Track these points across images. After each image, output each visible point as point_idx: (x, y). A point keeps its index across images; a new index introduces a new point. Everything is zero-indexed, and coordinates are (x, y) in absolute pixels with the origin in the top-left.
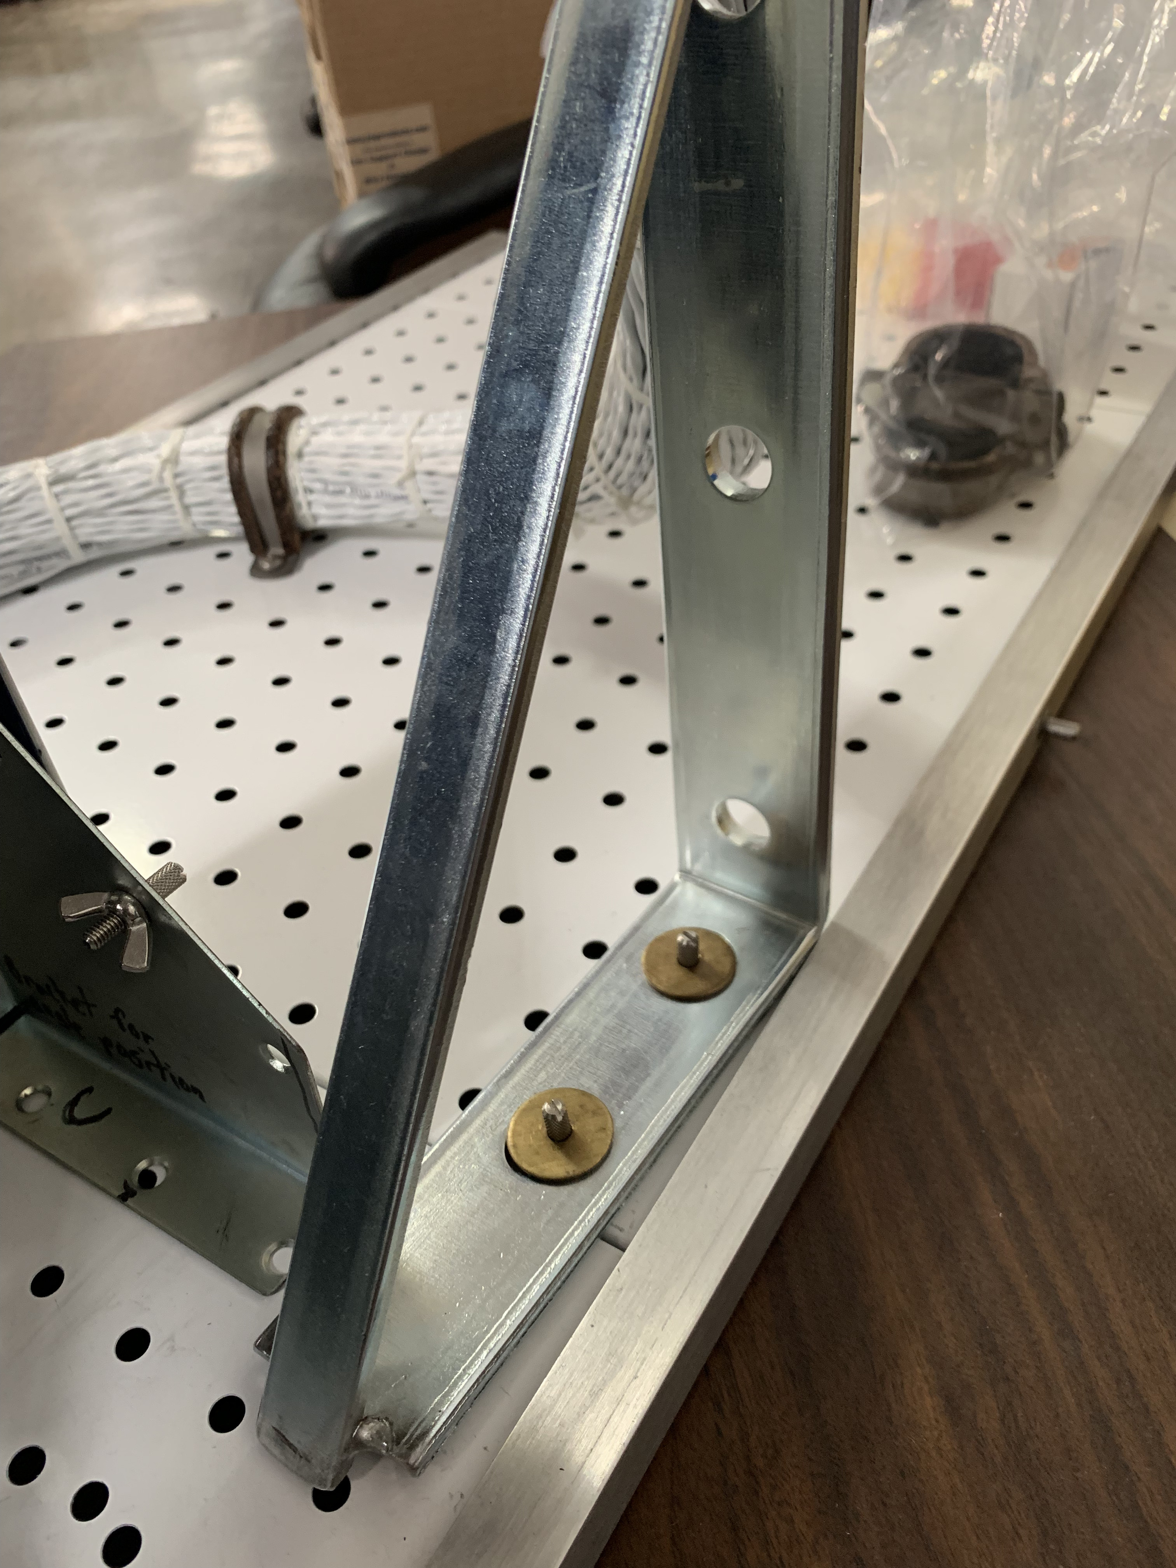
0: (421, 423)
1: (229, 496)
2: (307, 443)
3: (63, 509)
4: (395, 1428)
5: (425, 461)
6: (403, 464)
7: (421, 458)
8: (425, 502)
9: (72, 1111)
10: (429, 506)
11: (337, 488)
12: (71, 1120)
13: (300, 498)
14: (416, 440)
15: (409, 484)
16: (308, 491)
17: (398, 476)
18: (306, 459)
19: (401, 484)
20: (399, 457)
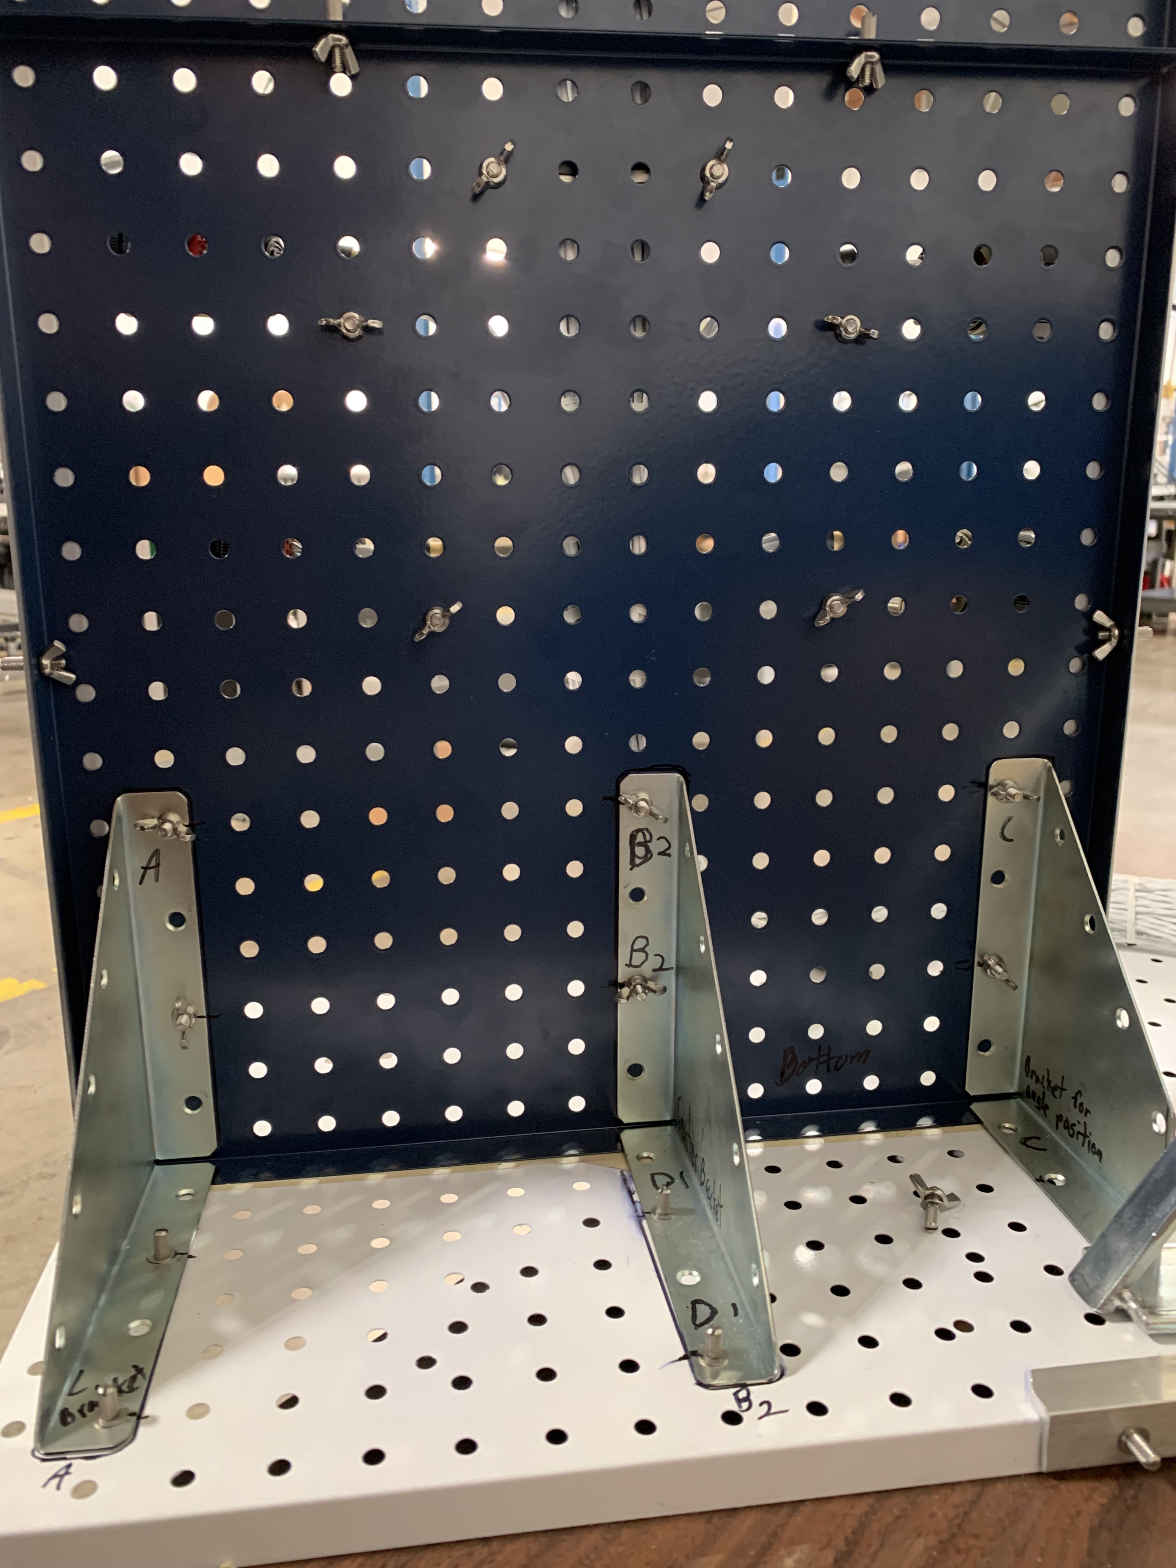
3: (1136, 906)
9: (1025, 1141)
12: (1024, 1145)
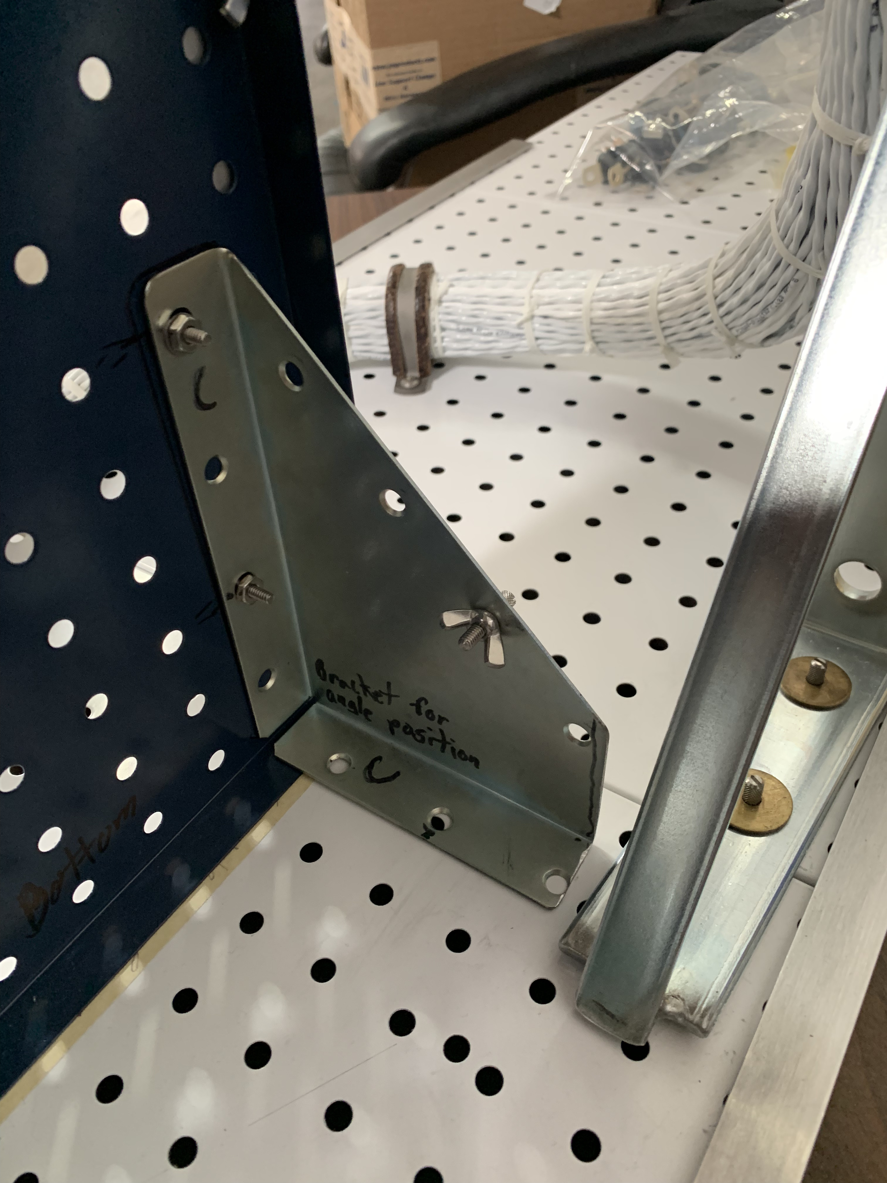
0: (538, 280)
1: (384, 331)
2: (446, 293)
4: (687, 1003)
5: (541, 308)
6: (525, 311)
7: (539, 305)
8: (537, 339)
9: (370, 773)
10: (540, 342)
11: (466, 327)
12: (372, 780)
13: (436, 334)
14: (535, 292)
15: (526, 326)
16: (443, 329)
17: (520, 319)
18: (444, 304)
19: (520, 326)
20: (522, 305)
